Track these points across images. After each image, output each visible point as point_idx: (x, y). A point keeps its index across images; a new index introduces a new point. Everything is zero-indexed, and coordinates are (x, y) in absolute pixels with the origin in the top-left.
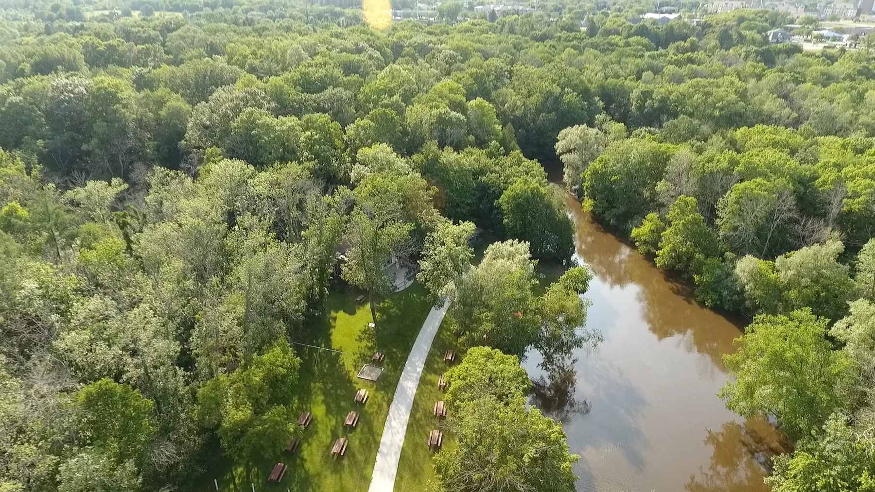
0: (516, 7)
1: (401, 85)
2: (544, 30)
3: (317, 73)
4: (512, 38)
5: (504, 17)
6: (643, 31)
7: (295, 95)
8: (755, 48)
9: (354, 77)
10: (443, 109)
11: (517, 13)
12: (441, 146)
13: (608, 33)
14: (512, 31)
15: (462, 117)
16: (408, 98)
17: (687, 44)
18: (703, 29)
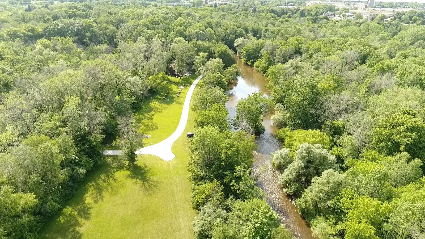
0: (226, 3)
1: (184, 23)
2: (235, 10)
3: (156, 20)
4: (222, 13)
5: (220, 6)
6: (273, 11)
7: (150, 25)
8: (311, 17)
9: (168, 21)
10: (198, 30)
11: (226, 4)
12: (198, 40)
13: (260, 12)
14: (223, 11)
15: (204, 33)
16: (186, 27)
17: (287, 16)
18: (297, 11)
